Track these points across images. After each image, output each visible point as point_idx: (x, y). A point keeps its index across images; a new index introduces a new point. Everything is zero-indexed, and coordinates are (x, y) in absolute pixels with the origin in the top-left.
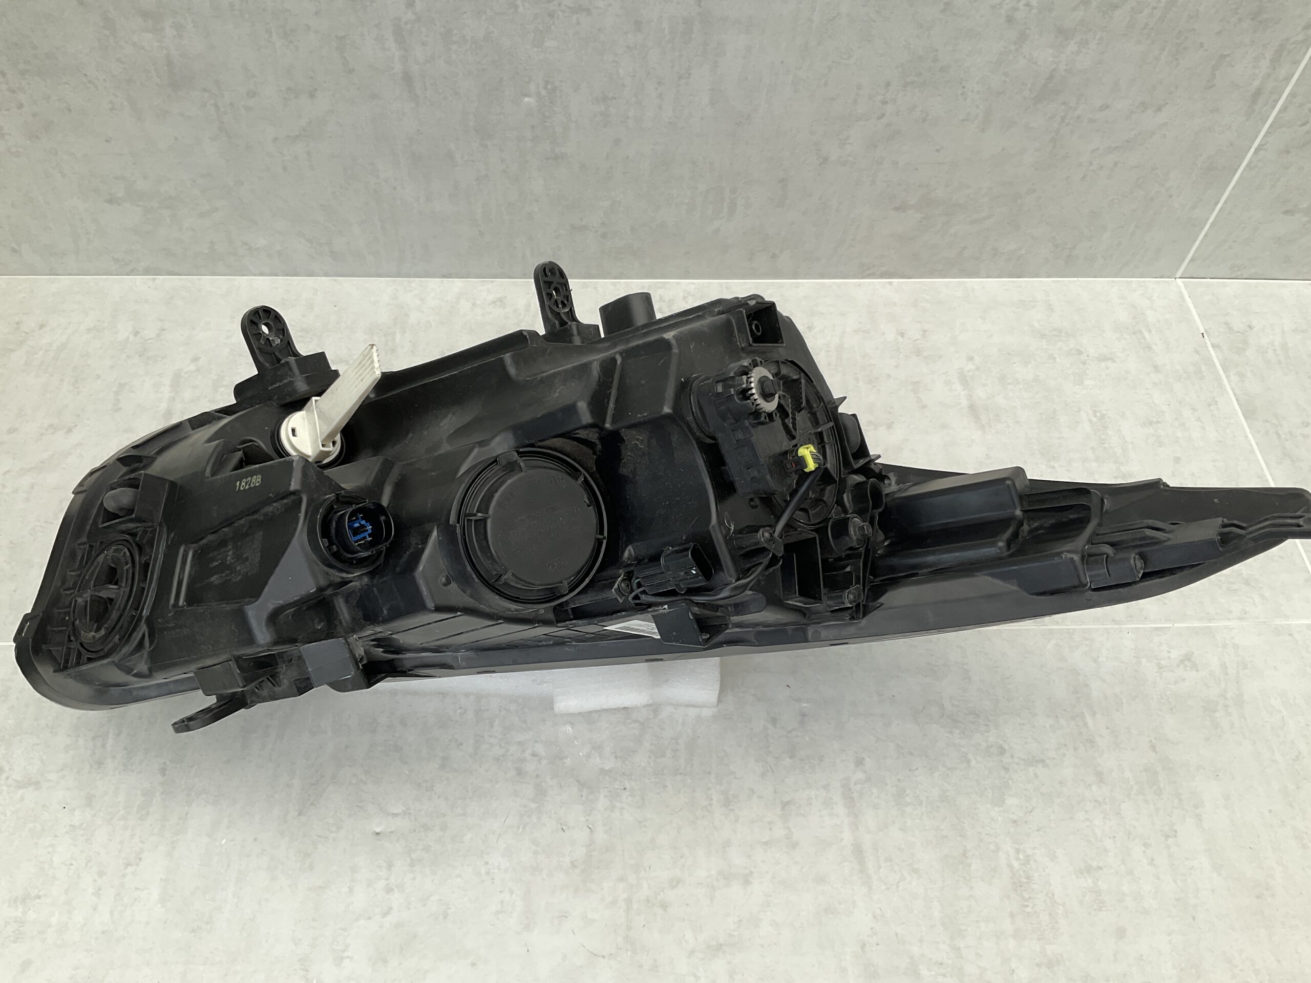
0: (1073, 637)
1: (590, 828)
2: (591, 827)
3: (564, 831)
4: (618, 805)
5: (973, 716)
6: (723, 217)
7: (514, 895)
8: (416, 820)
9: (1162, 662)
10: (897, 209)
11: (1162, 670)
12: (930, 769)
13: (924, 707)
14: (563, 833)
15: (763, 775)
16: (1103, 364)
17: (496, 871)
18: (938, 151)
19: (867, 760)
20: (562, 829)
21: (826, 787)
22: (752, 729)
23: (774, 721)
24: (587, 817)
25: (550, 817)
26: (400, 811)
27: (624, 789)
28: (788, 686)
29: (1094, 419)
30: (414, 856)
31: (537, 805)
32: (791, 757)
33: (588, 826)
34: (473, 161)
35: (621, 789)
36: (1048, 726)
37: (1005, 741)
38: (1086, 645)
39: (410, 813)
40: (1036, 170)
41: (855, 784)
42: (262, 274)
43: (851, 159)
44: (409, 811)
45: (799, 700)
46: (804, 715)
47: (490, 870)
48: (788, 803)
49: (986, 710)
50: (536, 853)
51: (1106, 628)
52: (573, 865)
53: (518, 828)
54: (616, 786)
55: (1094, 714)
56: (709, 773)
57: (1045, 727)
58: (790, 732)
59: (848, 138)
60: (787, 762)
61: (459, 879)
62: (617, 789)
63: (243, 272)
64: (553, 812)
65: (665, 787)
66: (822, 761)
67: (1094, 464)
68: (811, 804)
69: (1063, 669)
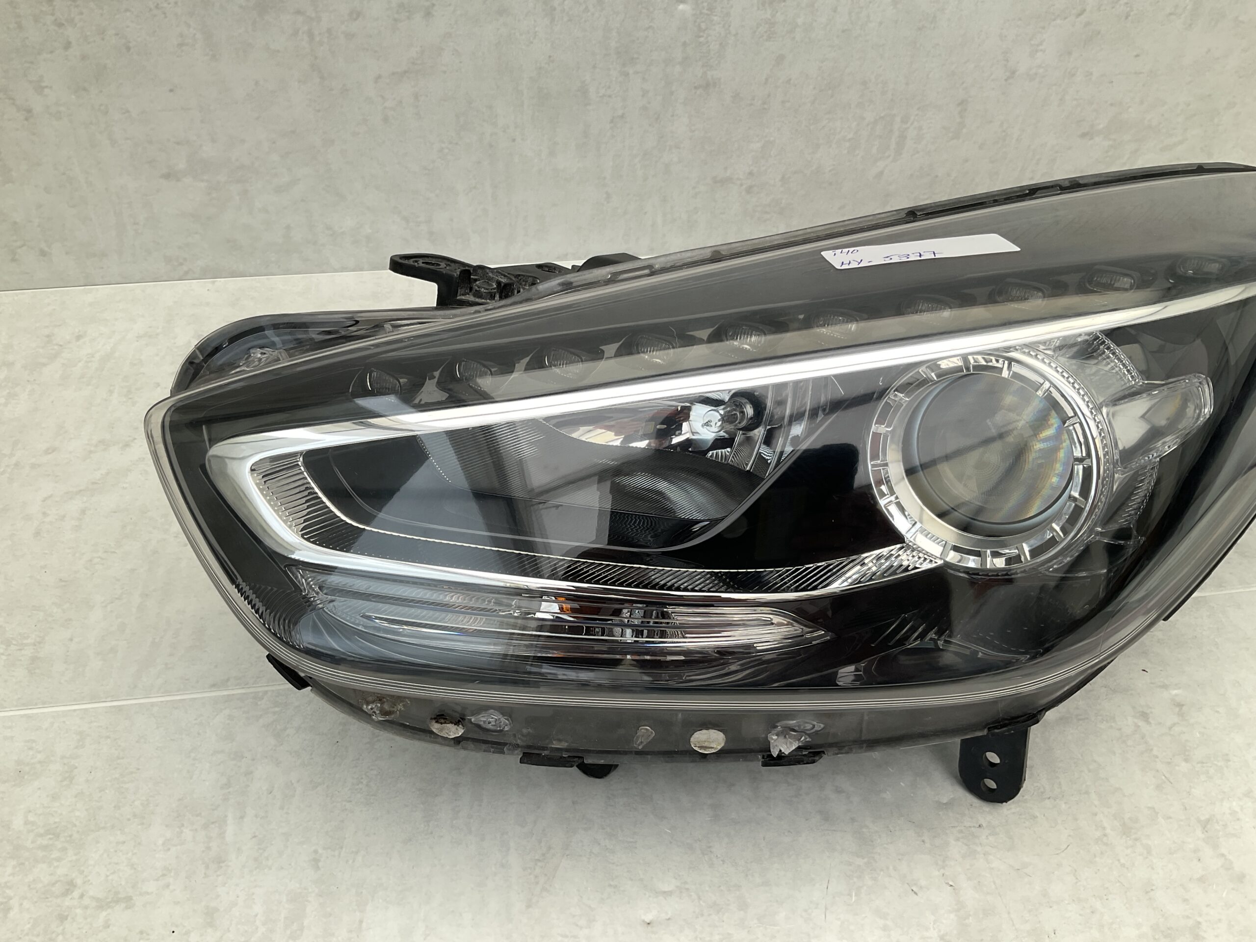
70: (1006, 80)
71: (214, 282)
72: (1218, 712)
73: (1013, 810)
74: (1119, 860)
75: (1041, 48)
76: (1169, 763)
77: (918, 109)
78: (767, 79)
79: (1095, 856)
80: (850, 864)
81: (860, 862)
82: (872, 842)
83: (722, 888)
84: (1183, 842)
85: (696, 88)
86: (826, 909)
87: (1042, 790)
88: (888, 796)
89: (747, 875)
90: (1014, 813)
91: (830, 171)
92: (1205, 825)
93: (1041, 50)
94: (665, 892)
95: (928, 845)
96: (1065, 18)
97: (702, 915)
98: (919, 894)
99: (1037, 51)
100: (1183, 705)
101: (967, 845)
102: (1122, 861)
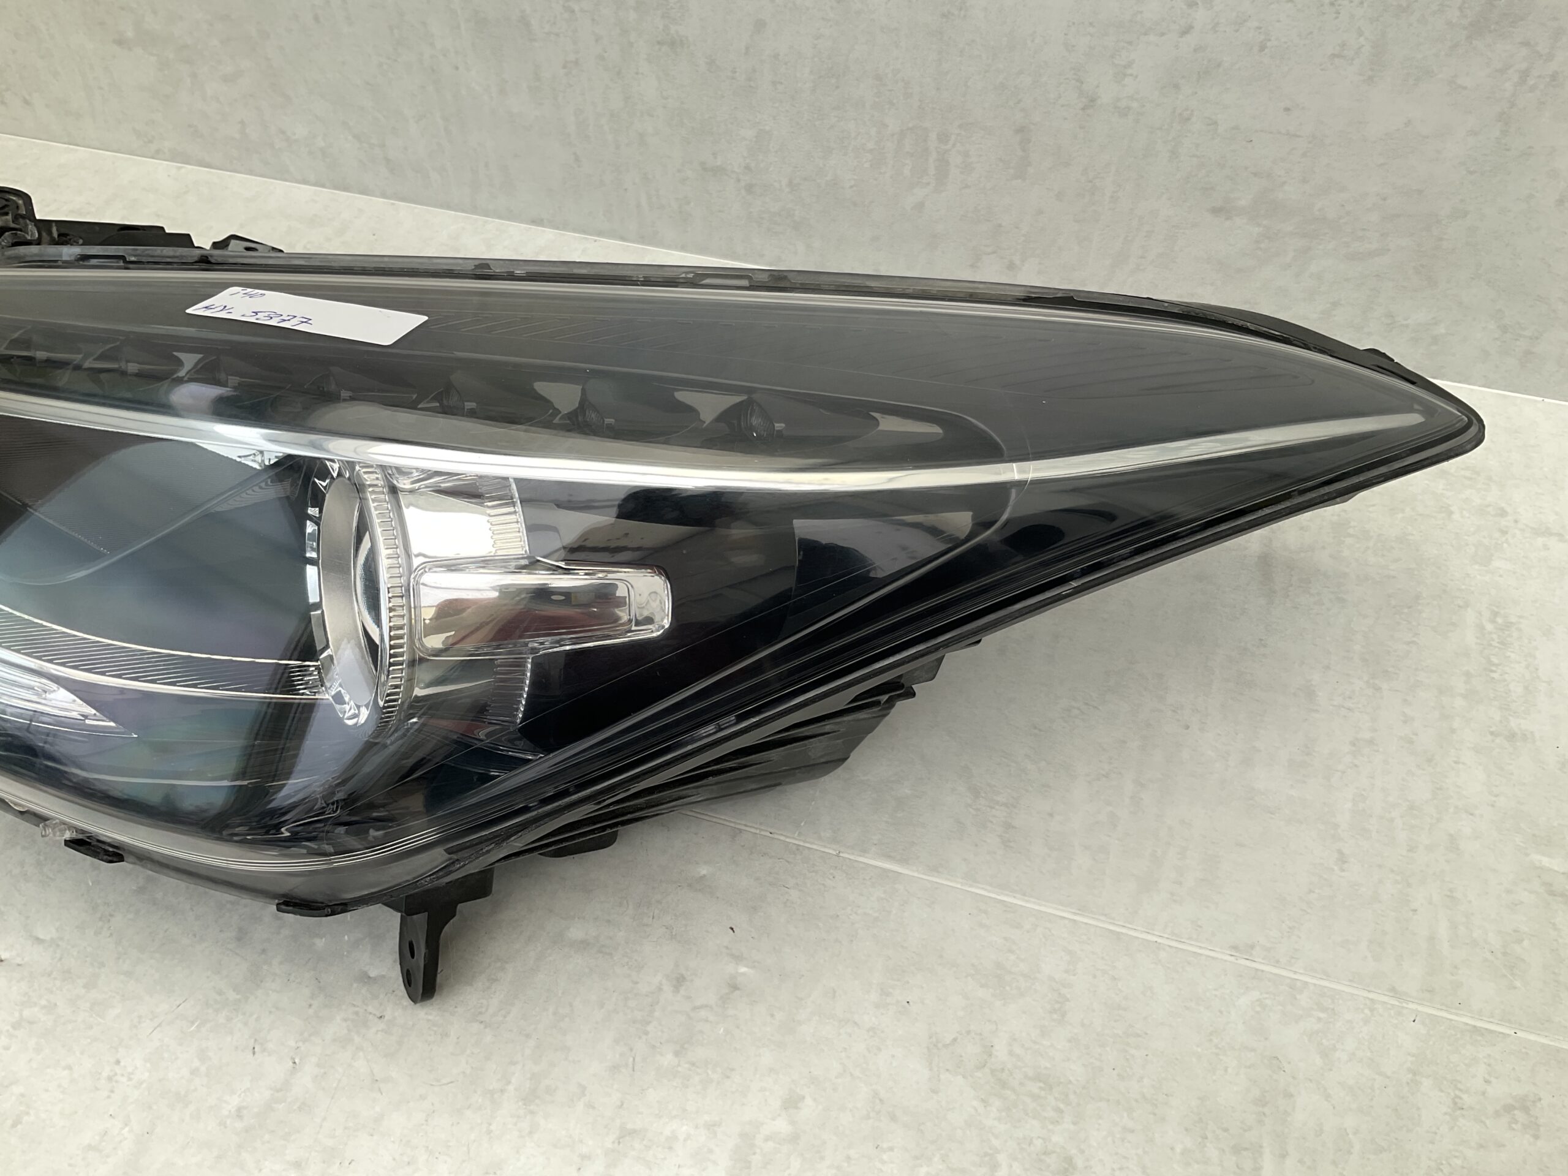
0: (1298, 997)
1: (295, 1063)
2: (297, 1061)
3: (254, 1053)
4: (357, 1039)
5: (1042, 1085)
6: (928, 184)
7: (127, 1129)
8: (60, 959)
9: (1465, 1096)
10: (1216, 211)
11: (1458, 1112)
12: (916, 1158)
13: (955, 1040)
14: (252, 1055)
15: (615, 1068)
16: (1540, 541)
17: (124, 1079)
18: (1287, 109)
19: (809, 1101)
20: (254, 1048)
21: (711, 1127)
22: (637, 983)
23: (679, 981)
24: (300, 1044)
25: (246, 1024)
26: (48, 938)
27: (381, 1017)
28: (732, 929)
29: (1489, 627)
30: (26, 1013)
31: (238, 997)
32: (677, 1054)
33: (293, 1059)
34: (557, 35)
35: (375, 1015)
36: (1179, 1149)
37: (1082, 1152)
38: (1319, 1019)
39: (58, 946)
40: (1471, 173)
41: (767, 1139)
42: (305, 182)
43: (1135, 105)
44: (60, 943)
45: (738, 959)
46: (735, 987)
47: (116, 1074)
48: (633, 1132)
49: (1070, 1082)
50: (194, 1072)
51: (1372, 1000)
52: (239, 1113)
53: (193, 1023)
54: (370, 1009)
55: (1284, 1156)
56: (528, 1036)
57: (1172, 1149)
58: (695, 1008)
59: (1129, 65)
60: (668, 1059)
61: (66, 1072)
62: (370, 1013)
63: (282, 174)
64: (255, 1016)
65: (446, 1035)
66: (728, 1077)
67: (1459, 702)
68: (670, 1148)
69: (1253, 1050)
70: (1083, 109)
71: (179, 168)
72: (772, 1016)
73: (430, 1017)
74: (490, 1124)
75: (1129, 71)
76: (654, 1047)
77: (960, 127)
78: (747, 48)
79: (469, 1107)
80: (220, 993)
81: (232, 995)
82: (262, 982)
83: (88, 959)
84: (581, 1141)
85: (659, 43)
86: (160, 1025)
87: (483, 1010)
88: (320, 943)
89: (119, 958)
90: (429, 1020)
91: (851, 187)
92: (626, 1134)
93: (1131, 75)
94: (38, 939)
95: (311, 1011)
96: (1163, 34)
97: (49, 975)
98: (256, 1055)
99: (1125, 75)
100: (738, 989)
101: (349, 1030)
102: (493, 1127)
